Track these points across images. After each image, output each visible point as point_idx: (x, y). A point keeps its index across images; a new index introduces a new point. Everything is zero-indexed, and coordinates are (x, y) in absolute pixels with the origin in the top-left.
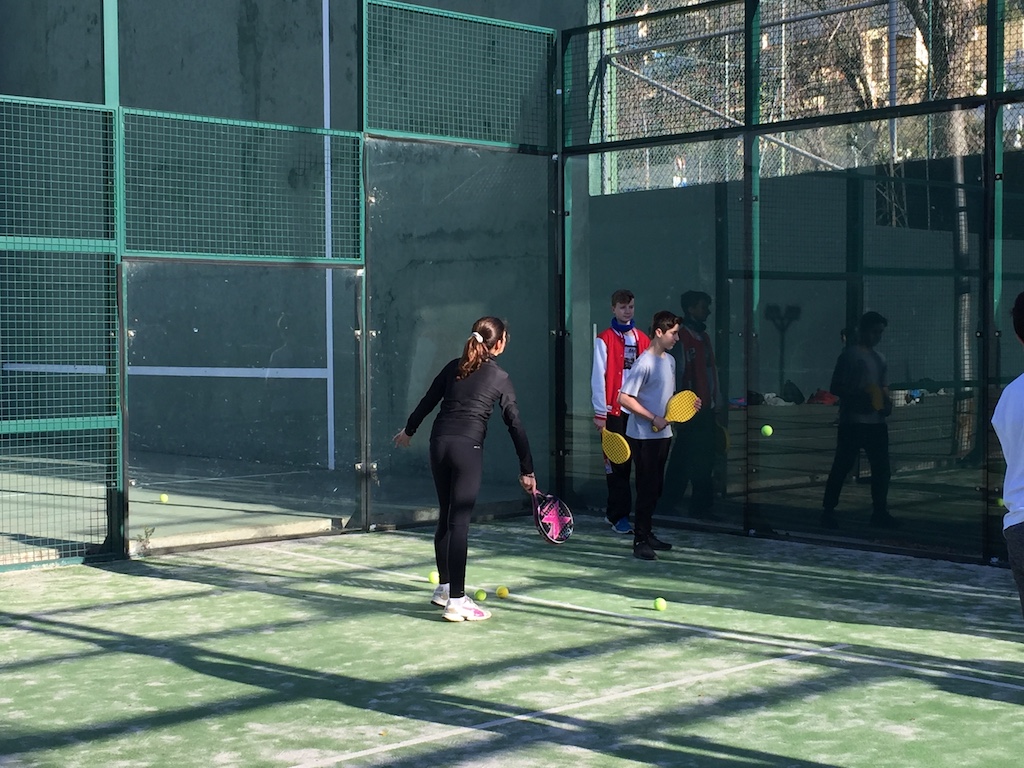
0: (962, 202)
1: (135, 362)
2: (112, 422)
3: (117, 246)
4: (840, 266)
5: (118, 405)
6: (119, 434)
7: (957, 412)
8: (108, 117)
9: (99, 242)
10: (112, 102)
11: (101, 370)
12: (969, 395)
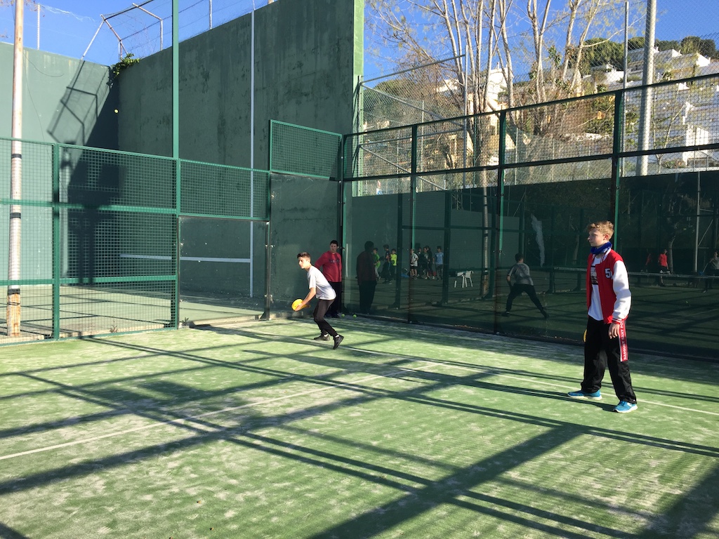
0: (486, 202)
1: (183, 255)
2: (174, 277)
3: (177, 211)
4: (443, 225)
5: (176, 271)
6: (176, 282)
7: (482, 279)
8: (174, 162)
9: (170, 210)
10: (176, 157)
11: (170, 258)
12: (487, 274)
